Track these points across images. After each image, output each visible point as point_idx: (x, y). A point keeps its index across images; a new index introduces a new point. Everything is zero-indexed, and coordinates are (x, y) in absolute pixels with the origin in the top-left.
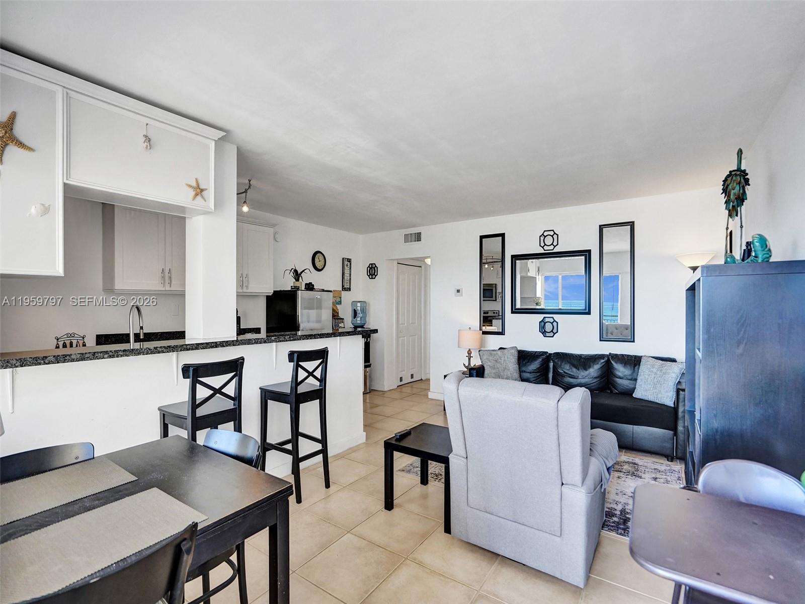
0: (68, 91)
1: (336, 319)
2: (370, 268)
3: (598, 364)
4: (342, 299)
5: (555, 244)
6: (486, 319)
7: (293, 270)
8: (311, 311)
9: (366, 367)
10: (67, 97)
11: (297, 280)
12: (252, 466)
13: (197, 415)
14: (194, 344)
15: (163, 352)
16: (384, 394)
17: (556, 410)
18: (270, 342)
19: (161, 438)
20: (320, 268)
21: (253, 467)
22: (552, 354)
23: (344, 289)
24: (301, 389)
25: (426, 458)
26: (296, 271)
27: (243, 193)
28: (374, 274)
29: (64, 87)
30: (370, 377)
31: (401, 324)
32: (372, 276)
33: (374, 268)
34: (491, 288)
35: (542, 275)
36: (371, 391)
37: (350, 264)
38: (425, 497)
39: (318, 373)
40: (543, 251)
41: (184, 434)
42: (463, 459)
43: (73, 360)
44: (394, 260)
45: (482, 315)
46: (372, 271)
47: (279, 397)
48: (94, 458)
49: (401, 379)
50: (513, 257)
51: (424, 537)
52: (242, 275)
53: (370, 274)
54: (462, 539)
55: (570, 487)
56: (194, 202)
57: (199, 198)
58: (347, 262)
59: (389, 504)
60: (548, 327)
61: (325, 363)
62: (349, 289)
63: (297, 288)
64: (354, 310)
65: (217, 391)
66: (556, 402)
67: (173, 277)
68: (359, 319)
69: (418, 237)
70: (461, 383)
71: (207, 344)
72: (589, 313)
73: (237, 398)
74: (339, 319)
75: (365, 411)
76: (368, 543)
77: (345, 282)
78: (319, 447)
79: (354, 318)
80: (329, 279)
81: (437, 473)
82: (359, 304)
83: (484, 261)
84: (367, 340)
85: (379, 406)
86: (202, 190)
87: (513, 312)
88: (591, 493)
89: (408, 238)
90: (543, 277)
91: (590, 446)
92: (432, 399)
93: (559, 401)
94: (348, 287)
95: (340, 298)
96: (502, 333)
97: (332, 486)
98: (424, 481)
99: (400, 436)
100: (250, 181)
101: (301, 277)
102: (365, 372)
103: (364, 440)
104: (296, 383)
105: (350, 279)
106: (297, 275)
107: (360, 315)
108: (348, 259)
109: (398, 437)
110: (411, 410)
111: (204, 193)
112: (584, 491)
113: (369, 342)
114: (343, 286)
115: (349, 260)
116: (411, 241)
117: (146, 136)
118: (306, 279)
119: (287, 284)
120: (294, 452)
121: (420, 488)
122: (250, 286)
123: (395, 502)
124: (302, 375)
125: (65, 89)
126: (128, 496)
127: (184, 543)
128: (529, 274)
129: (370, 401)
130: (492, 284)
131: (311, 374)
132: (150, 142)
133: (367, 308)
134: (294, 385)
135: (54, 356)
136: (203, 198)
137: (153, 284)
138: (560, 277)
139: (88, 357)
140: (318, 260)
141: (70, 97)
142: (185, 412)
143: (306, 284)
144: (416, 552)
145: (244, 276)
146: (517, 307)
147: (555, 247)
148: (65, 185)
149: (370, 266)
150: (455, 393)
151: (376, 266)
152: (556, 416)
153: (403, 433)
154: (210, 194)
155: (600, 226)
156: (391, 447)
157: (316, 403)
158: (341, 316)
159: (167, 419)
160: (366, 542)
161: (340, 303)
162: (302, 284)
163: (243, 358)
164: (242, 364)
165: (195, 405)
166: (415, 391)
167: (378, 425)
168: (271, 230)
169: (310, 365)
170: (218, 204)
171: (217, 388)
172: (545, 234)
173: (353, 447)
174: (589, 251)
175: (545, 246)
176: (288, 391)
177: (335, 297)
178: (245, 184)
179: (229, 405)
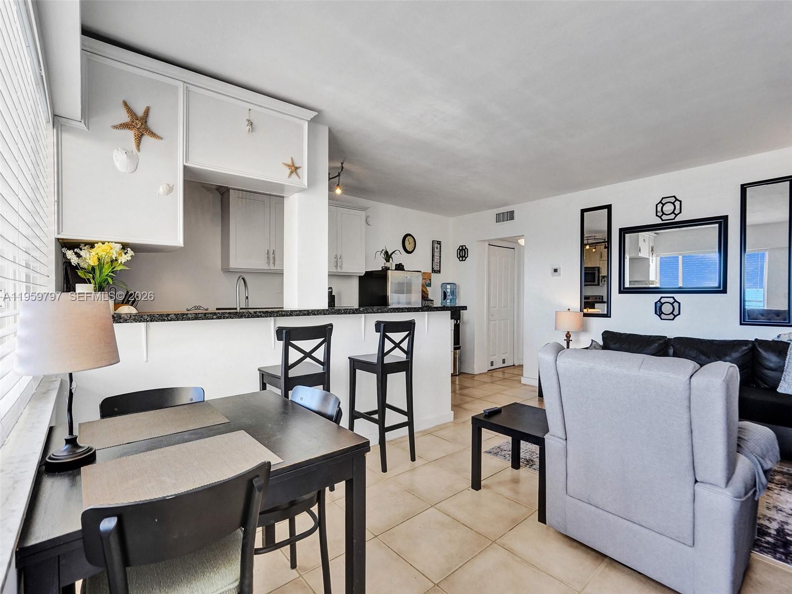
0: (187, 85)
1: (425, 300)
2: (460, 250)
3: (738, 351)
4: (432, 281)
5: (677, 212)
6: (588, 302)
7: (383, 252)
8: (401, 295)
9: (455, 349)
10: (186, 90)
11: (388, 261)
12: (332, 421)
13: (290, 376)
14: (288, 311)
15: (262, 317)
16: (474, 377)
17: (687, 387)
18: (359, 313)
19: (260, 390)
20: (411, 250)
21: (334, 422)
22: (672, 339)
23: (434, 271)
24: (387, 360)
25: (517, 437)
26: (386, 252)
27: (335, 178)
28: (464, 256)
29: (184, 82)
30: (460, 359)
31: (492, 308)
32: (462, 257)
33: (464, 250)
34: (593, 272)
35: (657, 256)
36: (461, 373)
37: (440, 246)
38: (516, 481)
39: (405, 345)
40: (660, 222)
41: (279, 392)
42: (561, 441)
43: (189, 319)
44: (485, 241)
45: (583, 300)
46: (463, 253)
47: (366, 366)
48: (204, 401)
49: (492, 364)
50: (621, 230)
51: (515, 523)
52: (336, 256)
53: (460, 257)
54: (559, 530)
55: (708, 486)
56: (290, 179)
57: (294, 175)
58: (437, 245)
59: (476, 484)
60: (667, 309)
61: (411, 336)
62: (439, 272)
63: (387, 269)
64: (444, 291)
65: (308, 355)
66: (688, 377)
67: (276, 258)
68: (448, 301)
69: (511, 216)
70: (560, 353)
71: (300, 311)
72: (724, 291)
73: (326, 363)
74: (429, 300)
75: (453, 391)
76: (453, 519)
77: (435, 264)
78: (405, 419)
79: (444, 300)
80: (419, 261)
81: (528, 458)
82: (448, 286)
83: (585, 242)
84: (457, 322)
85: (469, 388)
86: (297, 168)
87: (620, 292)
88: (741, 498)
89: (501, 218)
90: (658, 258)
91: (738, 441)
92: (525, 385)
93: (691, 376)
94: (438, 269)
95: (430, 280)
96: (608, 315)
97: (418, 461)
98: (516, 463)
99: (489, 412)
100: (342, 164)
101: (392, 258)
102: (455, 354)
103: (452, 418)
104: (382, 354)
105: (440, 261)
106: (388, 257)
107: (449, 297)
108: (438, 241)
109: (487, 414)
110: (502, 394)
111: (299, 171)
112: (728, 493)
113: (459, 324)
114: (433, 268)
115: (439, 243)
116: (503, 221)
117: (248, 120)
118: (397, 259)
119: (377, 265)
120: (381, 422)
121: (510, 472)
122: (344, 266)
123: (483, 483)
124: (388, 345)
125: (185, 84)
126: (219, 435)
127: (256, 479)
128: (640, 255)
129: (459, 382)
130: (595, 267)
131: (397, 345)
132: (253, 125)
133: (457, 290)
134: (380, 355)
135: (175, 314)
136: (297, 174)
137: (259, 263)
138: (680, 257)
139: (200, 317)
140: (408, 243)
141: (189, 91)
142: (279, 373)
143: (396, 265)
144: (505, 537)
145: (339, 257)
146: (626, 286)
147: (676, 215)
148: (185, 167)
149: (461, 248)
150: (554, 364)
151: (466, 248)
152: (687, 395)
153: (492, 410)
154: (304, 172)
155: (742, 186)
156: (479, 424)
157: (403, 375)
158: (430, 297)
159: (265, 378)
160: (451, 518)
161: (430, 285)
162: (392, 264)
163: (331, 325)
164: (331, 330)
165: (287, 367)
166: (506, 376)
167: (467, 406)
168: (363, 214)
169: (397, 337)
170: (312, 182)
171: (308, 352)
172: (663, 202)
173: (440, 425)
174: (726, 218)
175: (664, 215)
176: (375, 360)
177: (425, 279)
178: (338, 168)
179: (320, 369)
